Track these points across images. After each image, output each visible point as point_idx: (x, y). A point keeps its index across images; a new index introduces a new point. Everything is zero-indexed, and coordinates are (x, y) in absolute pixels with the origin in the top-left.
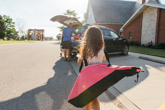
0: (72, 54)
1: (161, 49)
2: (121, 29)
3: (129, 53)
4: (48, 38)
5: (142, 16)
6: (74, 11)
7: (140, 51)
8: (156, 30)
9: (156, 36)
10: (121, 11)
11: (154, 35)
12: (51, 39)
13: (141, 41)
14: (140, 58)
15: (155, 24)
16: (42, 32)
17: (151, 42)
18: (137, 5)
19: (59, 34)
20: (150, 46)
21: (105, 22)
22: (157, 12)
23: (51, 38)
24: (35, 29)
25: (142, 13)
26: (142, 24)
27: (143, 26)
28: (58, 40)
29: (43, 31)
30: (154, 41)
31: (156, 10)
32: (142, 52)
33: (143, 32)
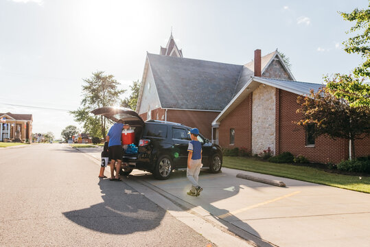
0: (123, 170)
1: (284, 163)
2: (214, 123)
3: (223, 169)
4: (40, 135)
5: (252, 99)
6: (111, 77)
7: (246, 167)
8: (276, 127)
9: (276, 139)
10: (215, 83)
11: (274, 137)
12: (47, 139)
13: (253, 148)
14: (238, 176)
15: (274, 117)
16: (25, 121)
17: (269, 150)
18: (246, 73)
19: (70, 127)
20: (267, 157)
21: (182, 105)
22: (276, 95)
23: (46, 136)
24: (9, 114)
25: (251, 94)
26: (253, 114)
27: (254, 119)
28: (67, 142)
29: (29, 117)
30: (273, 148)
31: (274, 92)
32: (248, 169)
33: (255, 131)
